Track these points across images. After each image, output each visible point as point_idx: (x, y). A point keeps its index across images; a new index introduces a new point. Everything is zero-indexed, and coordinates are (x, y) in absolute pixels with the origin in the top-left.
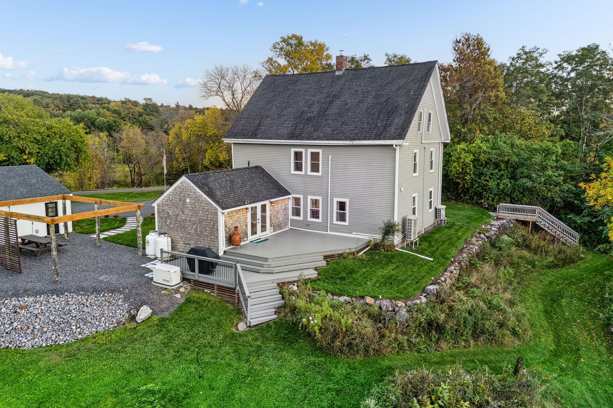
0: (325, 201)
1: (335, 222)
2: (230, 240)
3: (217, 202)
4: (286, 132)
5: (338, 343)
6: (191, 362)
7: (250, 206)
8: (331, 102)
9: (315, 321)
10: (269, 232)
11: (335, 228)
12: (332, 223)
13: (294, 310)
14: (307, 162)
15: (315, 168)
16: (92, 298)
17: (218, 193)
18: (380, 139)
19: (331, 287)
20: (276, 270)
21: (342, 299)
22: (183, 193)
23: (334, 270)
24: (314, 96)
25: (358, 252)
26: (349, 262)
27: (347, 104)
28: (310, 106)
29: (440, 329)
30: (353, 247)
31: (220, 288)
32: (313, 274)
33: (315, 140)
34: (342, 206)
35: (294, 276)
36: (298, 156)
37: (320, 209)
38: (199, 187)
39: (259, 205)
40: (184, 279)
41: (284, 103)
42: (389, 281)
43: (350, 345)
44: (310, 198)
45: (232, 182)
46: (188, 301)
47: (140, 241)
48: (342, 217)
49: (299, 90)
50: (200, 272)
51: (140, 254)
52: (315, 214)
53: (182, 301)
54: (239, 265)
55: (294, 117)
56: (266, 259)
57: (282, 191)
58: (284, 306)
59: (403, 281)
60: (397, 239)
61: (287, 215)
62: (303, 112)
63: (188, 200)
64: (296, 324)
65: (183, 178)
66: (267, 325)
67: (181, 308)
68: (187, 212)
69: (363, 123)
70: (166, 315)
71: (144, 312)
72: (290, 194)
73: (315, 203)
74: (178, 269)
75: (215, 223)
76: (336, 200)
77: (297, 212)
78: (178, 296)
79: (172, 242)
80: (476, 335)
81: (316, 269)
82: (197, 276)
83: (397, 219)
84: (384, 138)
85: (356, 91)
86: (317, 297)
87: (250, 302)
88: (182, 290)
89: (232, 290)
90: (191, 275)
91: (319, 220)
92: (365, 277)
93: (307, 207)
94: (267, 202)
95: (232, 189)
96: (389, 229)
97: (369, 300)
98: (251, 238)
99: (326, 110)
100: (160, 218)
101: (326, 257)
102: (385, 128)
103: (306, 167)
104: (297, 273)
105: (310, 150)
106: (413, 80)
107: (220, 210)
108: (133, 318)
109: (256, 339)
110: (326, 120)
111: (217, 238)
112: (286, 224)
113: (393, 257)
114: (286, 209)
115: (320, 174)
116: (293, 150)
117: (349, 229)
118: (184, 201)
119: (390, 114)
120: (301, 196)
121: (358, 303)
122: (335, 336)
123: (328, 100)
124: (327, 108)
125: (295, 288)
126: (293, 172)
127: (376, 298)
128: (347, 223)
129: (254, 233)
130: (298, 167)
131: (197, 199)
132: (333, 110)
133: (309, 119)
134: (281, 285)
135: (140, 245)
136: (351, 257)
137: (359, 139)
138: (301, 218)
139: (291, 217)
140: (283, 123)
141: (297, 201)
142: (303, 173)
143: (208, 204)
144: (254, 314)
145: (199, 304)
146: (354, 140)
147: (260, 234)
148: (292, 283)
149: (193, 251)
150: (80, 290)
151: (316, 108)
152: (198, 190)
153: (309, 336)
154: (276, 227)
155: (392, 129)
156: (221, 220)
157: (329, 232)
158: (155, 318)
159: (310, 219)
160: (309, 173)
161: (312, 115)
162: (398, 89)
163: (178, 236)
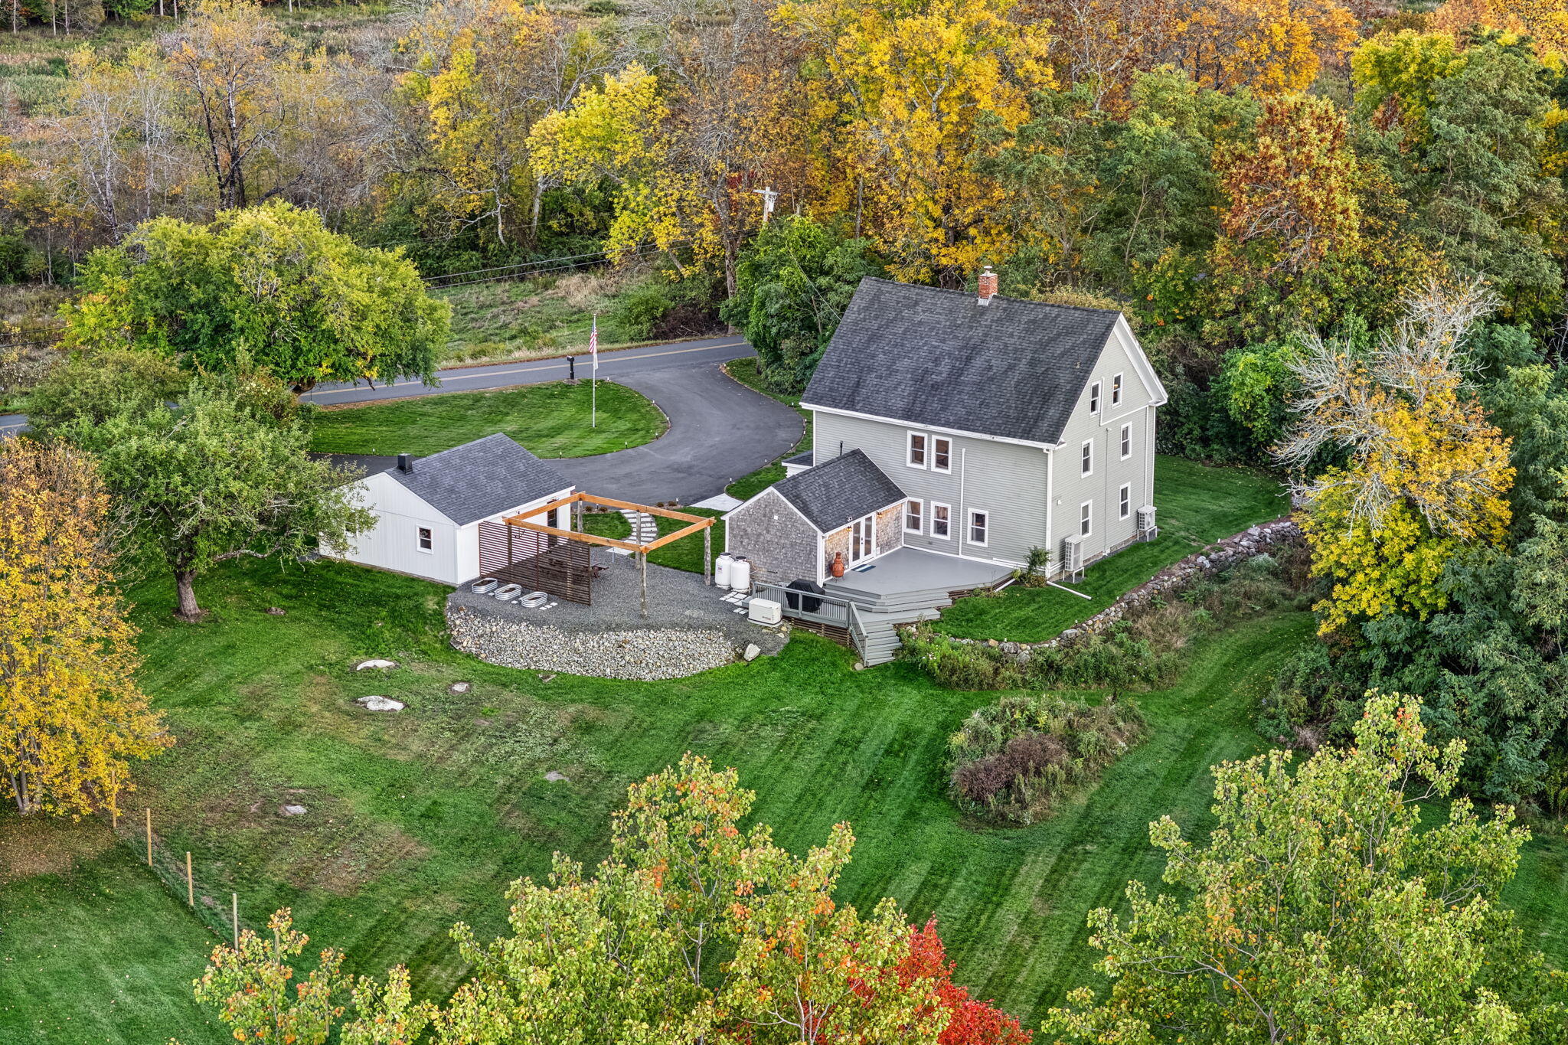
0: (956, 511)
1: (969, 541)
2: (831, 569)
3: (815, 522)
4: (901, 404)
5: (955, 678)
6: (817, 693)
7: (852, 524)
8: (969, 359)
9: (933, 658)
10: (876, 554)
11: (968, 550)
12: (964, 543)
13: (913, 651)
14: (931, 452)
15: (942, 462)
16: (691, 636)
17: (814, 508)
18: (1027, 438)
19: (954, 630)
20: (890, 609)
21: (965, 641)
22: (769, 507)
23: (961, 610)
24: (943, 341)
25: (995, 587)
26: (982, 601)
27: (990, 368)
28: (937, 361)
29: (1058, 670)
30: (987, 580)
31: (828, 627)
32: (935, 615)
33: (943, 425)
34: (980, 519)
35: (913, 616)
36: (918, 442)
37: (949, 522)
38: (792, 502)
39: (862, 520)
40: (784, 617)
41: (896, 346)
42: (1022, 624)
43: (966, 681)
44: (933, 504)
45: (826, 485)
46: (793, 641)
47: (708, 567)
48: (979, 536)
49: (920, 323)
50: (804, 609)
51: (708, 583)
52: (941, 528)
53: (787, 641)
54: (852, 604)
55: (912, 379)
56: (879, 596)
57: (894, 493)
58: (903, 648)
59: (1039, 624)
60: (1050, 570)
61: (899, 526)
62: (926, 371)
63: (776, 517)
64: (915, 665)
65: (771, 489)
66: (885, 666)
67: (787, 647)
68: (772, 531)
69: (1010, 407)
70: (774, 654)
71: (752, 651)
72: (903, 496)
73: (941, 512)
74: (779, 605)
75: (813, 549)
76: (971, 511)
77: (914, 523)
78: (781, 635)
79: (752, 569)
80: (1099, 679)
81: (939, 609)
82: (800, 613)
83: (1050, 545)
84: (1033, 439)
85: (1006, 345)
86: (938, 638)
87: (867, 642)
88: (784, 629)
89: (844, 631)
90: (792, 613)
91: (947, 538)
92: (996, 619)
93: (928, 518)
94: (873, 514)
95: (829, 498)
96: (1037, 558)
97: (992, 642)
98: (853, 564)
99: (961, 372)
100: (733, 536)
101: (951, 594)
102: (1036, 421)
103: (929, 459)
104: (917, 614)
105: (934, 438)
106: (1084, 342)
107: (820, 533)
108: (741, 657)
109: (875, 677)
110: (960, 393)
111: (815, 567)
112: (898, 540)
113: (1038, 594)
114: (898, 518)
115: (948, 472)
116: (910, 433)
117: (988, 553)
118: (771, 518)
119: (1047, 398)
120: (921, 501)
121: (979, 645)
122: (953, 671)
123: (965, 353)
124: (962, 369)
125: (914, 630)
126: (909, 464)
127: (1000, 641)
128: (985, 545)
129: (856, 556)
130: (918, 457)
131: (790, 516)
132: (971, 376)
133: (935, 386)
134: (898, 626)
135: (708, 572)
136: (984, 593)
137: (1002, 435)
138: (920, 532)
139: (905, 529)
140: (895, 388)
141: (915, 507)
142: (924, 467)
143: (804, 524)
144: (871, 655)
145: (809, 644)
146: (995, 434)
147: (863, 559)
148: (911, 624)
149: (794, 585)
150: (674, 626)
151: (945, 367)
152: (791, 505)
153: (929, 673)
154: (882, 547)
155: (1044, 425)
156: (821, 545)
157: (961, 556)
158: (764, 657)
159: (933, 535)
160: (934, 469)
161: (939, 379)
162: (1063, 355)
163: (760, 560)
